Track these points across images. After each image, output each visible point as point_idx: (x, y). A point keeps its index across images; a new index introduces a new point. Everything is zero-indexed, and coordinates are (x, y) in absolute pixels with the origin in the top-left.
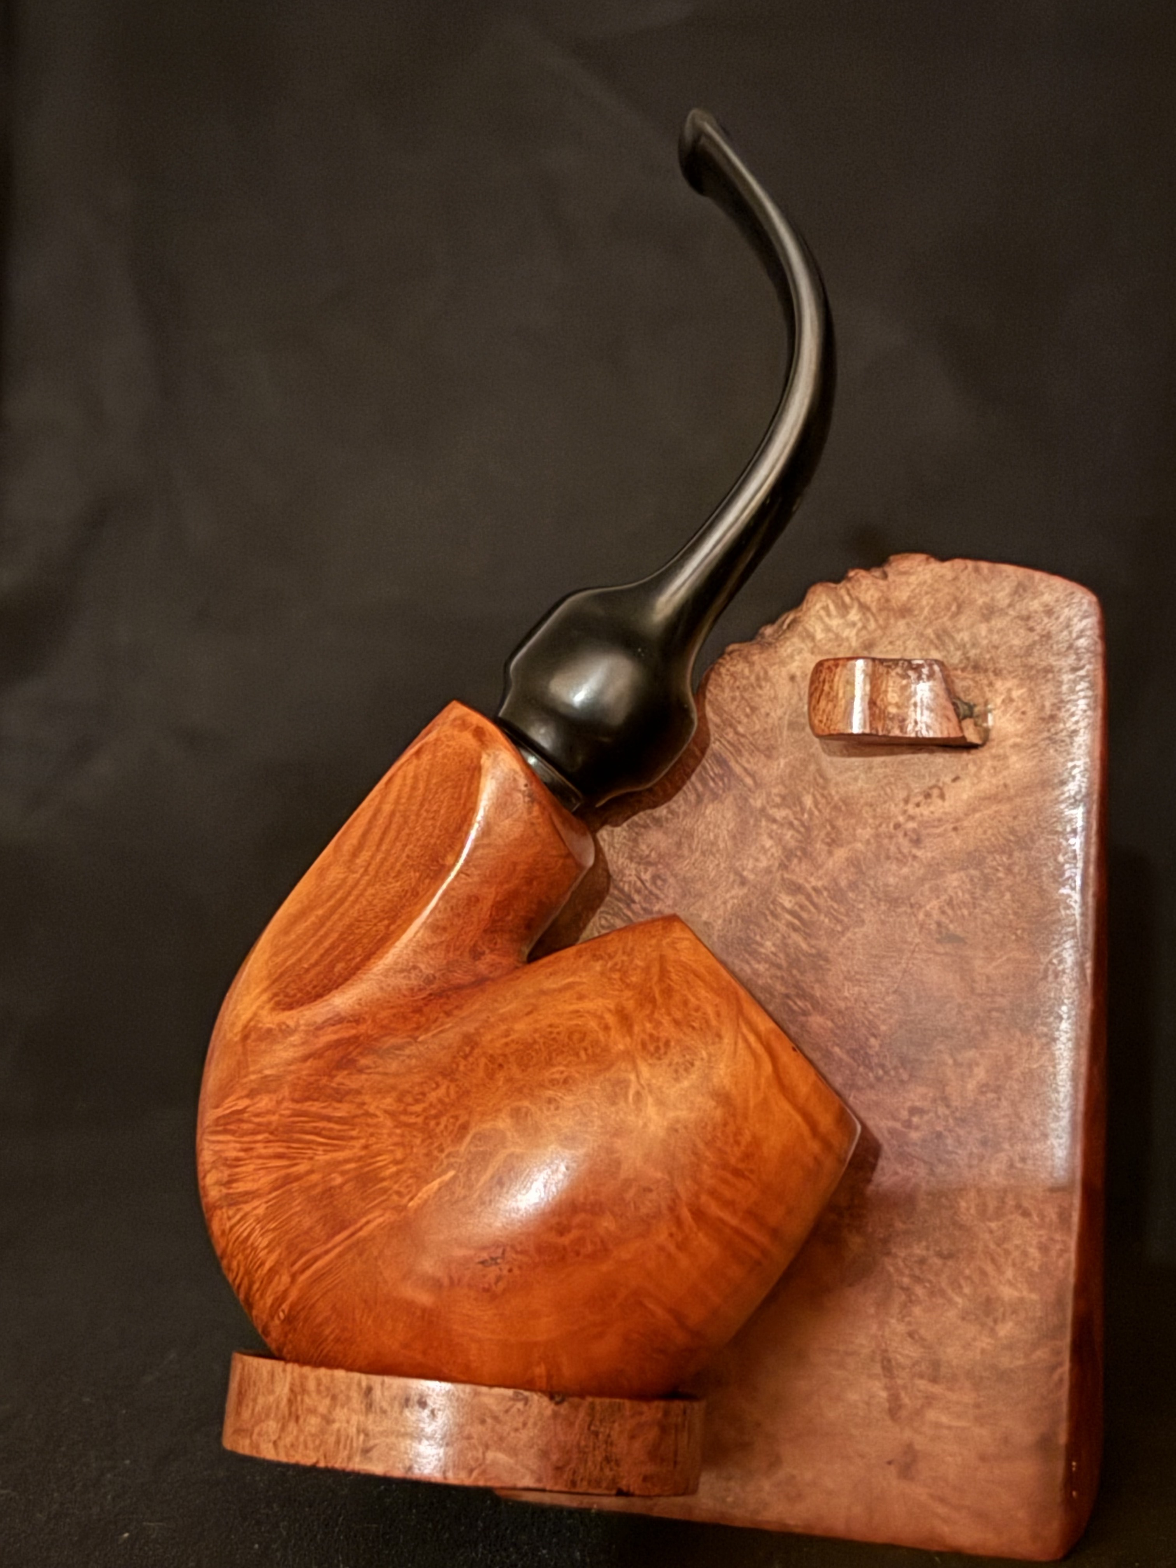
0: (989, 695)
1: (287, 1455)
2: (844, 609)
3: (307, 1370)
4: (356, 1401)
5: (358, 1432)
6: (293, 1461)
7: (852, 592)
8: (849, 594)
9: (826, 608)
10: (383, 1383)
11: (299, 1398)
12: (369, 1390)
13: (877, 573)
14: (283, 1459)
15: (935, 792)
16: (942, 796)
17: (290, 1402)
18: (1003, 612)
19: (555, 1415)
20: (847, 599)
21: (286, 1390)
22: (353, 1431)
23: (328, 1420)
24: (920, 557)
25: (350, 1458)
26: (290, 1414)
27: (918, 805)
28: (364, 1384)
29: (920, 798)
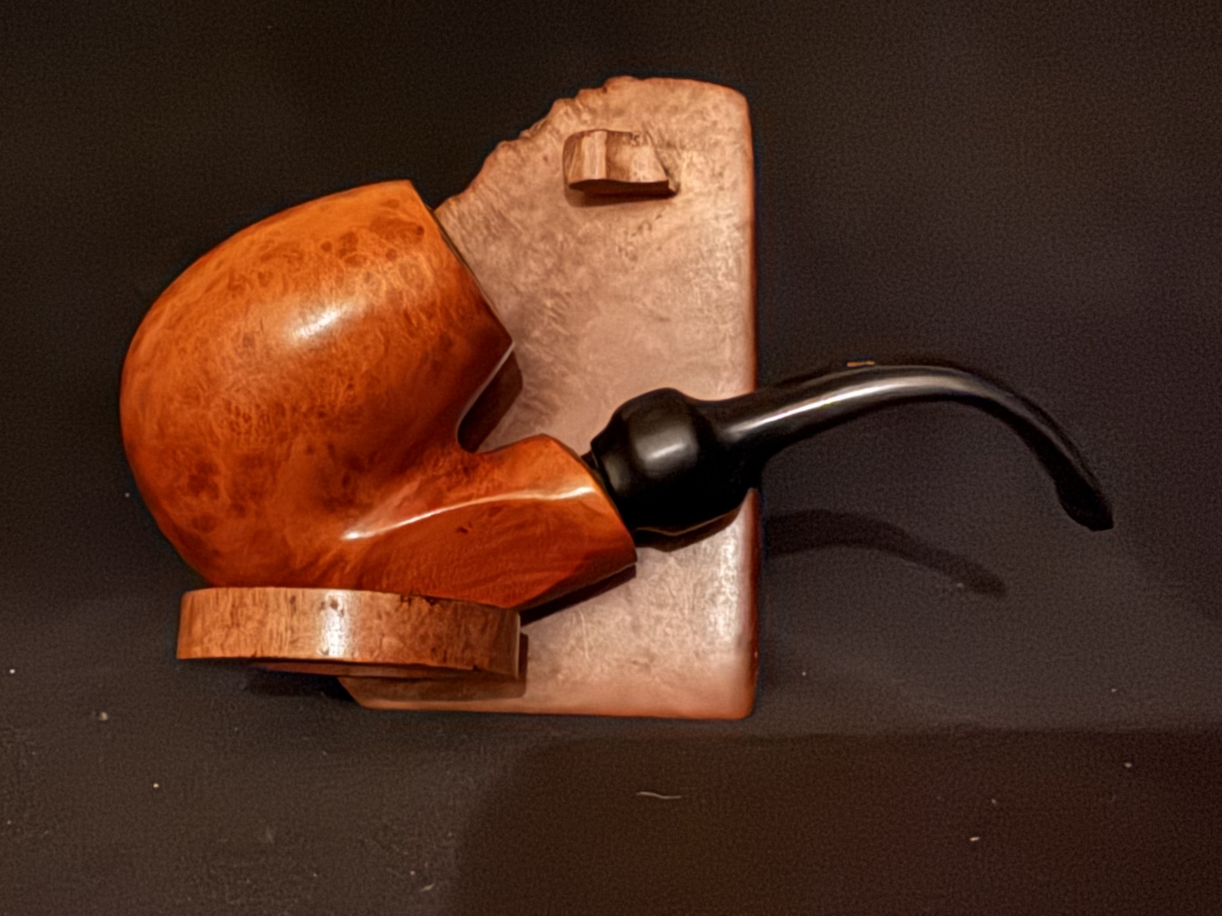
0: (678, 162)
1: (232, 651)
2: (578, 112)
3: (245, 590)
4: (285, 608)
5: (286, 630)
6: (236, 655)
7: (583, 101)
8: (582, 104)
9: (566, 113)
10: (303, 595)
11: (239, 611)
12: (293, 599)
13: (600, 90)
14: (228, 654)
15: (646, 226)
16: (650, 228)
17: (232, 615)
18: (684, 110)
19: (431, 612)
20: (581, 107)
21: (229, 606)
22: (282, 628)
23: (262, 623)
24: (629, 78)
25: (280, 648)
26: (233, 623)
27: (634, 235)
28: (289, 596)
29: (635, 231)
